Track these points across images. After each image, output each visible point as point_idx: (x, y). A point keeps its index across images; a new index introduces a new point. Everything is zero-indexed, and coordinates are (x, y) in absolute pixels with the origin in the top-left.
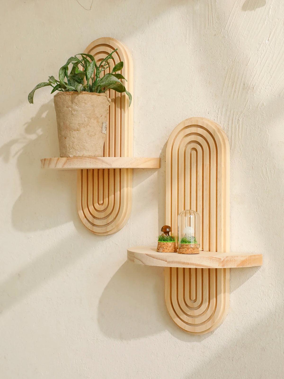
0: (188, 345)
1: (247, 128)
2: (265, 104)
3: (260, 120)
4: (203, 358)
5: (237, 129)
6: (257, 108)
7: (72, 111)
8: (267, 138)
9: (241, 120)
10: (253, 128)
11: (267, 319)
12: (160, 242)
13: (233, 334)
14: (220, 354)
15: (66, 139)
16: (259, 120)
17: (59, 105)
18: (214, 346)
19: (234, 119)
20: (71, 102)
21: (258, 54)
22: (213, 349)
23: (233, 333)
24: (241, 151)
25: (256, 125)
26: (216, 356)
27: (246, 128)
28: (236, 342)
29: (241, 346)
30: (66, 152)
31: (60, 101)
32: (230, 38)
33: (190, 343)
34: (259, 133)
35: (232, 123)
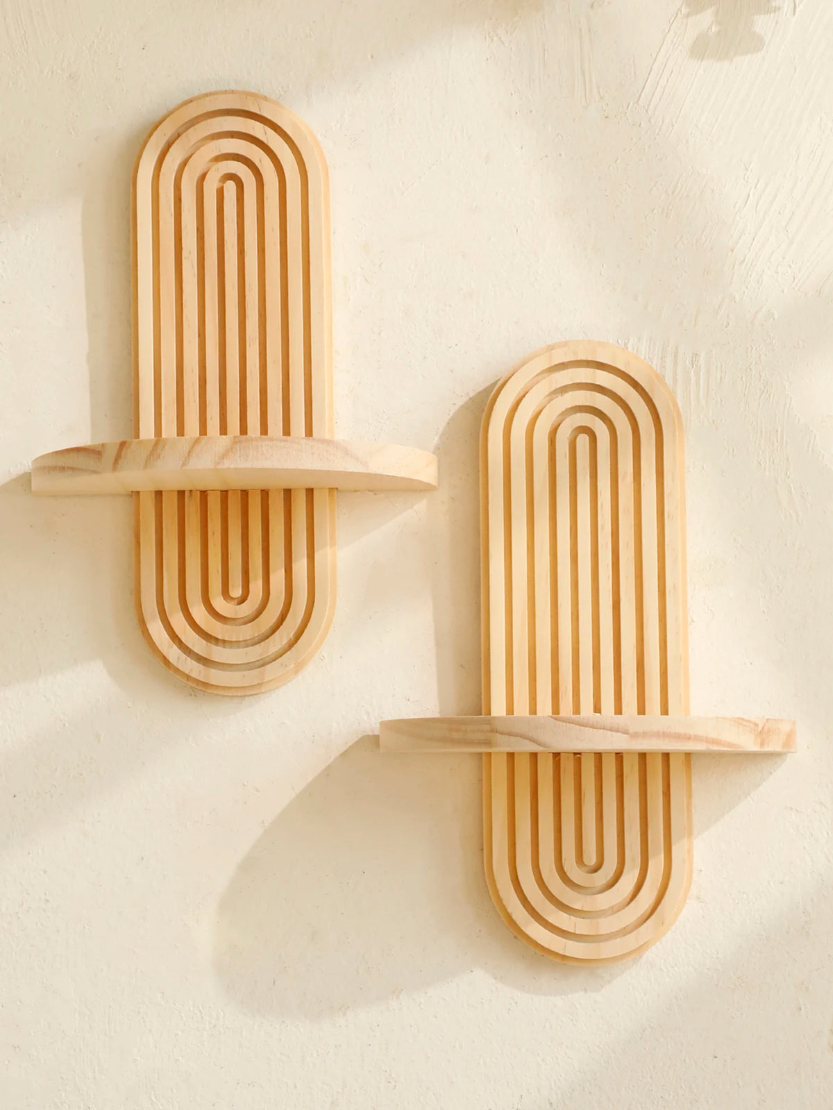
0: (555, 1007)
1: (725, 378)
2: (776, 313)
3: (763, 356)
4: (608, 1035)
5: (693, 381)
6: (752, 323)
8: (788, 406)
9: (702, 355)
10: (744, 379)
11: (812, 900)
16: (760, 356)
18: (645, 995)
21: (746, 178)
22: (642, 1005)
25: (751, 370)
26: (652, 1025)
27: (719, 378)
28: (715, 977)
29: (733, 986)
32: (657, 130)
33: (563, 997)
34: (763, 391)
35: (676, 364)
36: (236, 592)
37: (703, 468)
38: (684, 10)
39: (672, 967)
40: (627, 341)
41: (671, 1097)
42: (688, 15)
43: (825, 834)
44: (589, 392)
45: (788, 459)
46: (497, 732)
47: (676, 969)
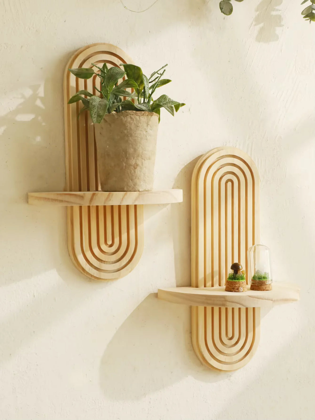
2: (282, 137)
4: (230, 394)
6: (275, 140)
7: (146, 136)
12: (238, 281)
15: (136, 170)
16: (277, 152)
17: (129, 127)
20: (146, 124)
22: (241, 383)
30: (134, 185)
31: (132, 122)
32: (245, 68)
33: (216, 383)
36: (110, 242)
38: (254, 23)
42: (255, 25)
44: (232, 167)
46: (227, 301)
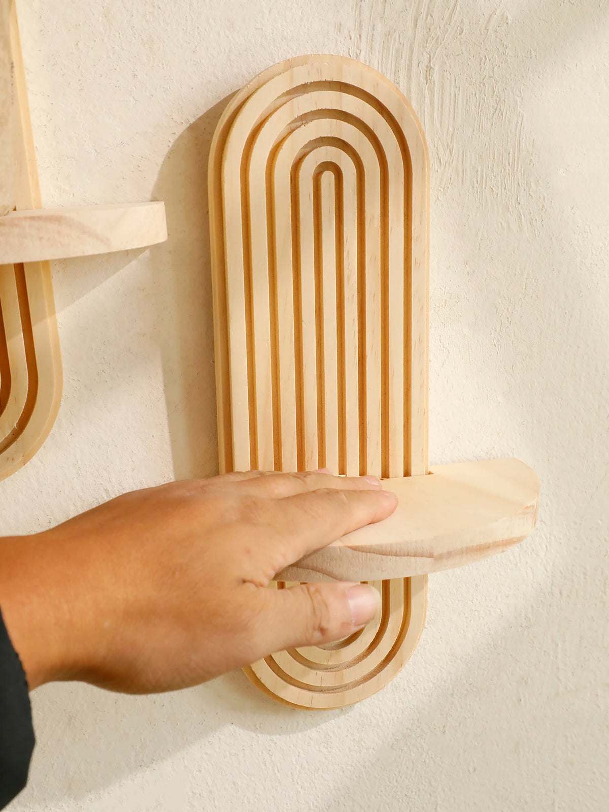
0: (311, 739)
1: (459, 94)
2: (510, 18)
3: (496, 68)
4: (358, 754)
5: (427, 101)
6: (486, 29)
8: (519, 124)
9: (436, 68)
10: (477, 95)
11: (532, 607)
13: (442, 669)
14: (408, 729)
16: (493, 68)
18: (390, 714)
19: (415, 64)
22: (388, 722)
23: (444, 668)
24: (442, 168)
25: (484, 84)
26: (397, 738)
27: (453, 95)
28: (451, 687)
29: (465, 692)
34: (496, 110)
35: (409, 78)
37: (438, 198)
39: (414, 686)
40: (358, 52)
41: (414, 793)
43: (544, 547)
44: (334, 121)
45: (519, 184)
47: (417, 687)
